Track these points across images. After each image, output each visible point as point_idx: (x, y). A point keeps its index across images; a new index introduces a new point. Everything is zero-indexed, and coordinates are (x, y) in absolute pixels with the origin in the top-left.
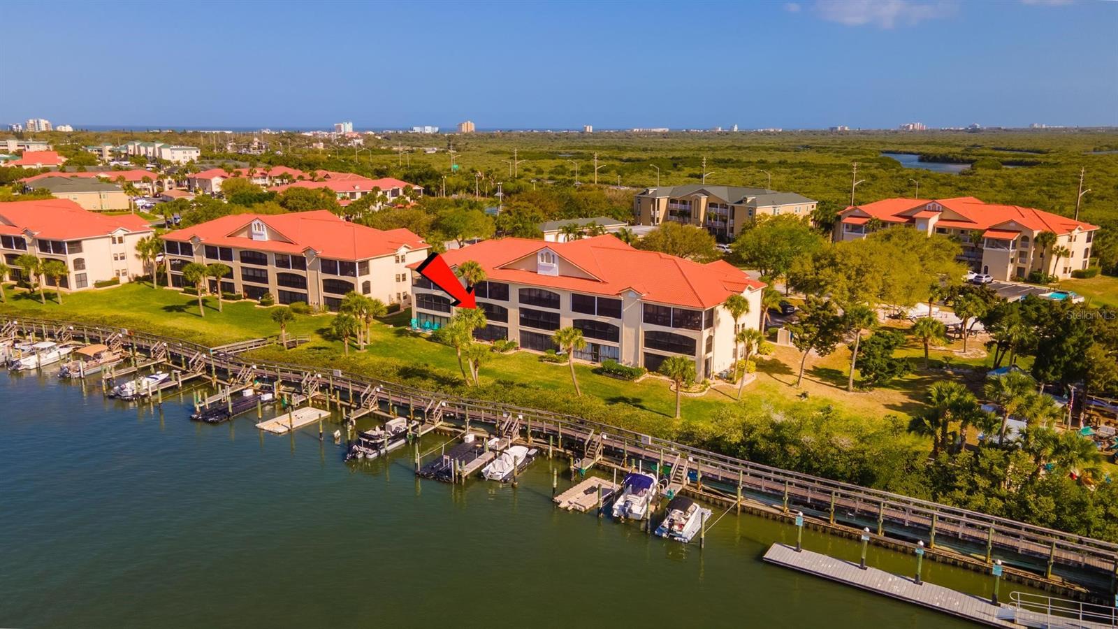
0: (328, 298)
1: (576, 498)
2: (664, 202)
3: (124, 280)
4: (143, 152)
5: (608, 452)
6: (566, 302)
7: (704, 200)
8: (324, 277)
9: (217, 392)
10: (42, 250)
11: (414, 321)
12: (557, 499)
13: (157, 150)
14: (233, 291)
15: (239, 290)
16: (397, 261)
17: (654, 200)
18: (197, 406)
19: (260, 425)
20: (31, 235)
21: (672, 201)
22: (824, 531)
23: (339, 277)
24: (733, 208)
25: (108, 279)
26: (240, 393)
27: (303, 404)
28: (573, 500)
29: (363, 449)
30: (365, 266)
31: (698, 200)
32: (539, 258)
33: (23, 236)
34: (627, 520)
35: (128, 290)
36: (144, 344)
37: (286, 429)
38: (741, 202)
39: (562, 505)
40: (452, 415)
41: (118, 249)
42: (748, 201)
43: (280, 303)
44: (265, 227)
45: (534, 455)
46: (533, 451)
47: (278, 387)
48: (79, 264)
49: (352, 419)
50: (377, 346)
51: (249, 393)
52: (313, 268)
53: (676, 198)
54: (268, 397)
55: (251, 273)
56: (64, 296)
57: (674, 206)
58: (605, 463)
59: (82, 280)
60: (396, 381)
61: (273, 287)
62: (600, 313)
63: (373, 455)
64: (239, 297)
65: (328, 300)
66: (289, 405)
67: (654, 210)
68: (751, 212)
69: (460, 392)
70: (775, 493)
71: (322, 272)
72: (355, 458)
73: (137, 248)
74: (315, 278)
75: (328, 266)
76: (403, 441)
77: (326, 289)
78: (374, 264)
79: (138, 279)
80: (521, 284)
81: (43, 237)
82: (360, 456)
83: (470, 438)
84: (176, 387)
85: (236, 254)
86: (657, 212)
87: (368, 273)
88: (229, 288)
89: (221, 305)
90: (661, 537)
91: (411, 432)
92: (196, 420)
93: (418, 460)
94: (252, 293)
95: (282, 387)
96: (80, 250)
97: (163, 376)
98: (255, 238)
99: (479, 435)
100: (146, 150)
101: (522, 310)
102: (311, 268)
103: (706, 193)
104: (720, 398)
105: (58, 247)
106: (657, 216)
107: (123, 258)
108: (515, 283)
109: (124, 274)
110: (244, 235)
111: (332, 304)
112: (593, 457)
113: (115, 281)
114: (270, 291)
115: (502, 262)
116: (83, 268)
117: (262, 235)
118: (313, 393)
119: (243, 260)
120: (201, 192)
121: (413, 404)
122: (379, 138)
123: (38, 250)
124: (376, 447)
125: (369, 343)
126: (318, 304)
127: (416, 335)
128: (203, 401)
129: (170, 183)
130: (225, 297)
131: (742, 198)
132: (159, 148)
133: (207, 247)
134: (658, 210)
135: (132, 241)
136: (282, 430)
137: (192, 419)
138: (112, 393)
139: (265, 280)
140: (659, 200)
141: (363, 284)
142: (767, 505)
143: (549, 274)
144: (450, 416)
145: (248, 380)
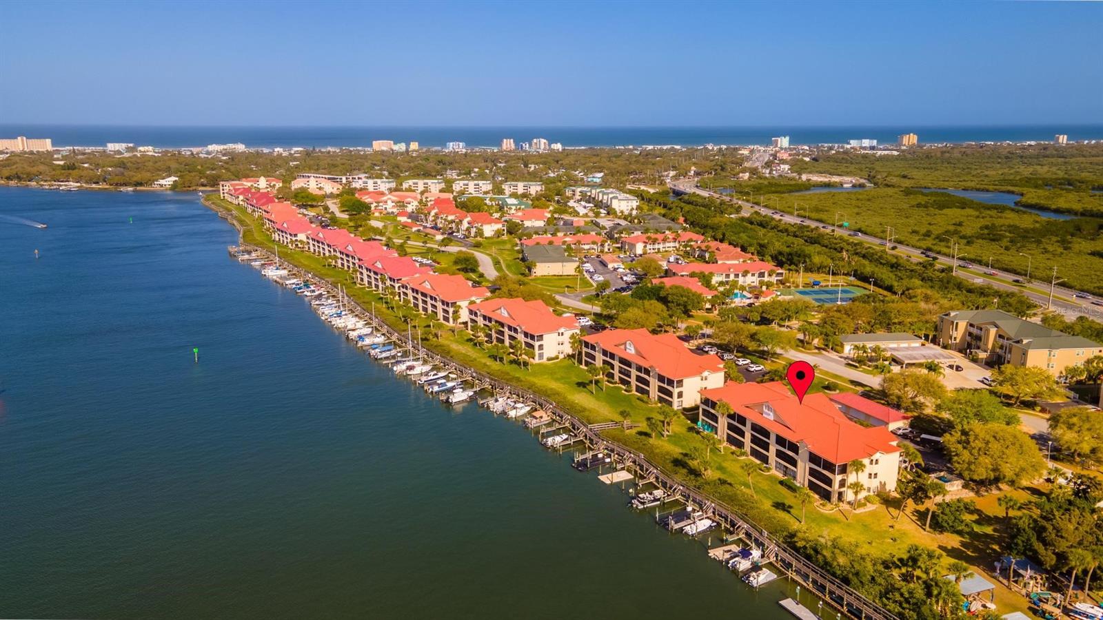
0: (659, 396)
1: (718, 553)
2: (962, 325)
3: (561, 356)
4: (600, 198)
5: (748, 535)
6: (773, 437)
7: (993, 331)
8: (659, 384)
9: (586, 453)
10: (525, 337)
11: (700, 423)
12: (709, 551)
13: (609, 200)
14: (613, 378)
15: (616, 378)
16: (702, 380)
17: (953, 322)
18: (576, 460)
19: (599, 477)
20: (521, 328)
21: (970, 326)
23: (666, 386)
25: (553, 356)
26: (597, 455)
27: (623, 469)
28: (717, 553)
29: (637, 503)
30: (680, 383)
31: (988, 331)
32: (764, 407)
33: (517, 328)
34: (735, 570)
35: (563, 364)
36: (561, 413)
37: (610, 482)
38: (1018, 342)
39: (710, 555)
40: (685, 494)
41: (561, 339)
42: (1024, 343)
43: (636, 392)
44: (633, 346)
45: (714, 526)
46: (715, 524)
47: (614, 456)
48: (541, 347)
49: (640, 484)
50: (675, 436)
51: (600, 456)
53: (973, 323)
54: (608, 460)
55: (623, 370)
56: (532, 365)
57: (972, 330)
58: (745, 540)
59: (541, 356)
60: (670, 466)
61: (634, 382)
62: (789, 449)
63: (641, 507)
64: (616, 383)
65: (659, 398)
66: (615, 468)
67: (952, 330)
68: (1024, 353)
69: (697, 481)
71: (658, 381)
72: (632, 506)
73: (570, 338)
74: (654, 384)
75: (661, 378)
76: (659, 502)
77: (659, 391)
78: (686, 382)
79: (569, 356)
80: (753, 419)
81: (526, 331)
82: (635, 506)
83: (689, 509)
84: (570, 444)
85: (616, 358)
86: (955, 333)
87: (682, 386)
88: (611, 376)
89: (605, 387)
91: (662, 499)
92: (574, 467)
93: (657, 515)
94: (623, 381)
95: (616, 456)
96: (542, 340)
97: (565, 436)
98: (627, 351)
99: (695, 508)
100: (603, 197)
101: (752, 435)
102: (653, 377)
103: (996, 326)
104: (839, 517)
105: (532, 337)
107: (562, 344)
108: (750, 418)
109: (562, 353)
110: (623, 347)
111: (661, 400)
112: (738, 534)
113: (557, 358)
114: (632, 384)
115: (747, 403)
116: (542, 349)
117: (631, 351)
118: (629, 463)
119: (620, 362)
120: (628, 253)
121: (669, 482)
122: (807, 159)
123: (523, 336)
124: (643, 503)
125: (670, 433)
126: (654, 398)
127: (698, 433)
128: (579, 458)
129: (609, 245)
130: (608, 381)
131: (1019, 339)
132: (611, 199)
133: (603, 350)
134: (956, 330)
135: (568, 333)
136: (608, 482)
137: (572, 466)
138: (543, 443)
139: (630, 377)
140: (957, 323)
141: (678, 393)
143: (768, 418)
145: (601, 448)
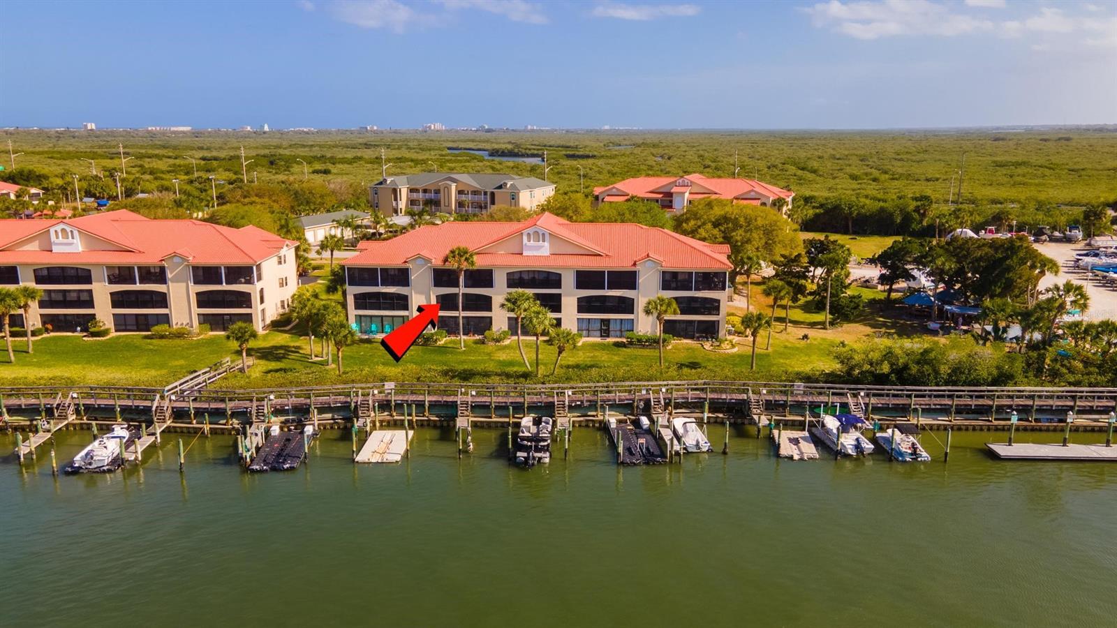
0: (203, 315)
2: (404, 192)
5: (767, 406)
6: (569, 280)
7: (453, 186)
8: (195, 289)
11: (354, 326)
12: (784, 453)
14: (22, 326)
15: (34, 322)
17: (394, 189)
21: (412, 191)
22: (989, 430)
23: (224, 287)
24: (493, 194)
28: (796, 452)
30: (260, 269)
31: (448, 188)
32: (525, 238)
38: (500, 187)
39: (796, 458)
40: (579, 403)
42: (509, 186)
43: (116, 331)
44: (76, 233)
52: (176, 279)
53: (418, 187)
55: (56, 297)
57: (415, 195)
61: (104, 311)
62: (610, 287)
64: (35, 332)
65: (205, 319)
67: (396, 200)
68: (514, 197)
70: (943, 407)
71: (195, 283)
74: (182, 293)
75: (205, 274)
77: (201, 304)
80: (511, 267)
85: (25, 274)
86: (399, 202)
87: (261, 278)
89: (9, 344)
90: (906, 461)
94: (61, 323)
98: (55, 249)
101: (510, 296)
102: (175, 280)
103: (454, 181)
106: (400, 207)
108: (501, 267)
110: (36, 246)
111: (213, 322)
112: (760, 413)
114: (98, 318)
117: (71, 244)
119: (42, 281)
121: (527, 400)
126: (189, 325)
130: (13, 334)
131: (501, 183)
134: (400, 200)
139: (90, 303)
140: (399, 190)
141: (260, 293)
142: (934, 420)
143: (539, 254)
144: (576, 405)
